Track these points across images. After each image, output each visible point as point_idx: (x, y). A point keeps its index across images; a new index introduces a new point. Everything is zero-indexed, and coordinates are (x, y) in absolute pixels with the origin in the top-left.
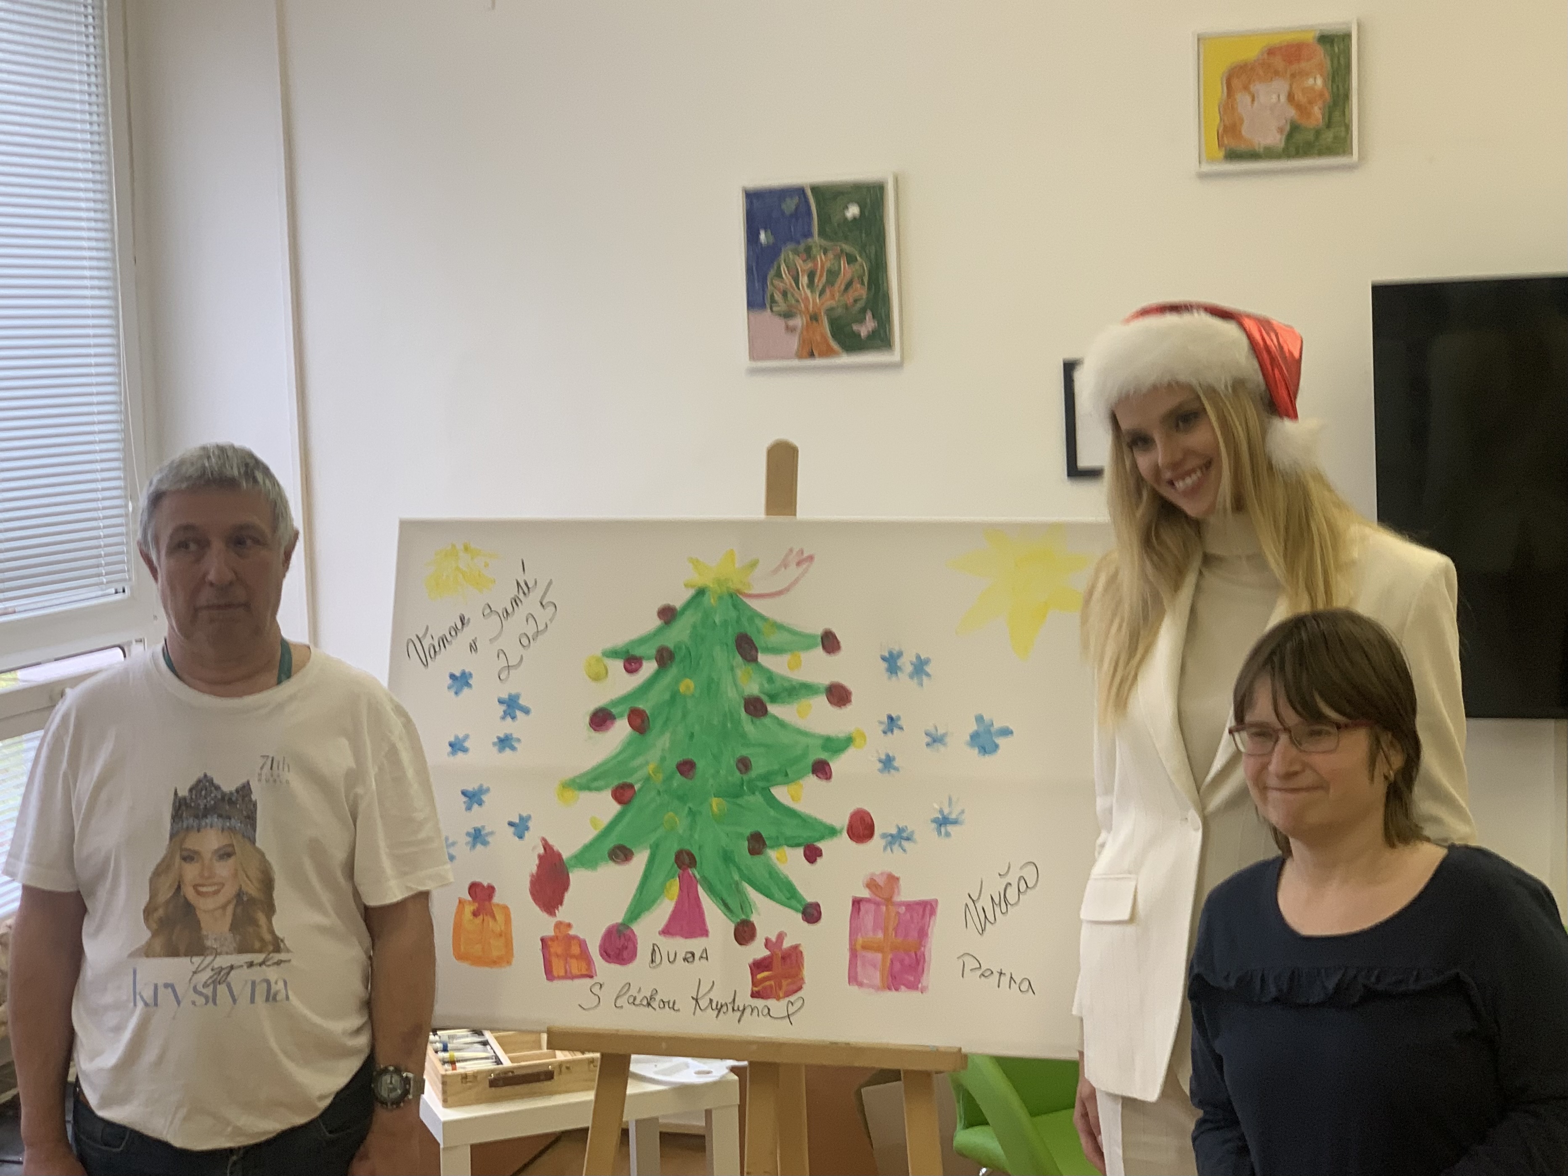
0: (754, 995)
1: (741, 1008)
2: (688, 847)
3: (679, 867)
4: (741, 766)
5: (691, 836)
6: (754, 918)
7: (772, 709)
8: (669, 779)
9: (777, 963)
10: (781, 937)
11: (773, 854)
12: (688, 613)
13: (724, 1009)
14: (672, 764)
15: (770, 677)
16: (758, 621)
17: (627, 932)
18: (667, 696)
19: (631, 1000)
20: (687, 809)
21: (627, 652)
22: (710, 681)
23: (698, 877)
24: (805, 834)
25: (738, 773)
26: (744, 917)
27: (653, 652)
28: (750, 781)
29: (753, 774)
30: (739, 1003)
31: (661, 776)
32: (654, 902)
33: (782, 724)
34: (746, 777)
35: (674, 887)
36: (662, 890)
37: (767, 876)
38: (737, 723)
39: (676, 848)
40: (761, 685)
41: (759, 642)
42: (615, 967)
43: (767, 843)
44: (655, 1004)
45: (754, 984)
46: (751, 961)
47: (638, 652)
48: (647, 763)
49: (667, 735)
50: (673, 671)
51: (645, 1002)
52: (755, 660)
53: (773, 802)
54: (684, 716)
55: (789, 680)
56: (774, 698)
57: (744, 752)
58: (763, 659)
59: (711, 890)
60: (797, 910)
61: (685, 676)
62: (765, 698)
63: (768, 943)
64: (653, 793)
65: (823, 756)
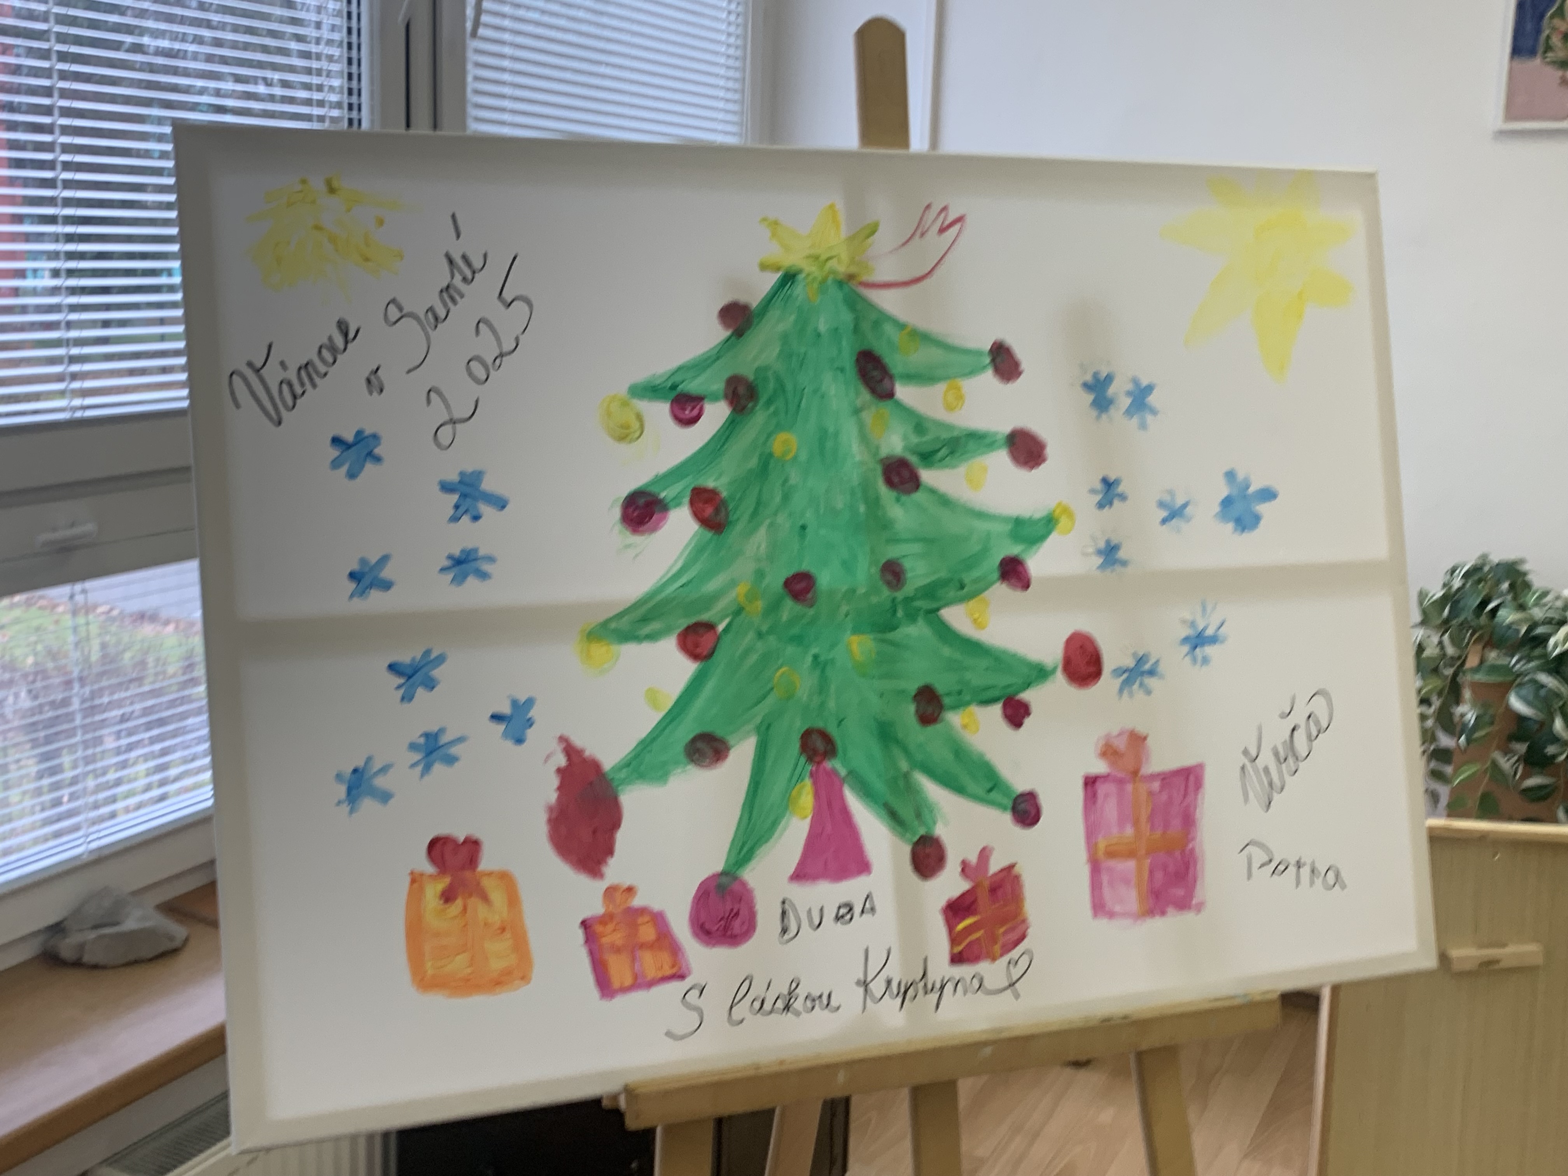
0: (957, 959)
1: (938, 986)
2: (819, 724)
3: (810, 759)
4: (890, 577)
5: (822, 705)
6: (940, 831)
7: (927, 476)
8: (774, 607)
9: (983, 898)
10: (984, 854)
11: (954, 719)
12: (774, 313)
13: (911, 992)
14: (776, 579)
15: (920, 424)
16: (888, 328)
17: (736, 887)
18: (753, 463)
19: (757, 1005)
20: (809, 659)
21: (674, 387)
22: (823, 435)
23: (843, 772)
24: (1002, 681)
25: (886, 592)
26: (922, 831)
27: (719, 386)
28: (908, 600)
29: (909, 588)
30: (935, 976)
31: (760, 605)
32: (775, 824)
33: (945, 501)
34: (900, 595)
35: (806, 798)
36: (787, 803)
37: (950, 757)
38: (874, 504)
39: (799, 726)
40: (905, 438)
41: (895, 362)
42: (721, 953)
43: (946, 701)
44: (798, 1005)
45: (954, 939)
46: (943, 903)
47: (693, 386)
48: (733, 583)
49: (762, 532)
50: (759, 418)
51: (780, 1004)
52: (890, 395)
53: (946, 633)
54: (786, 498)
55: (949, 427)
56: (928, 457)
57: (893, 552)
58: (903, 392)
59: (867, 793)
60: (1004, 808)
61: (779, 428)
62: (913, 460)
63: (965, 868)
64: (751, 635)
65: (1015, 550)
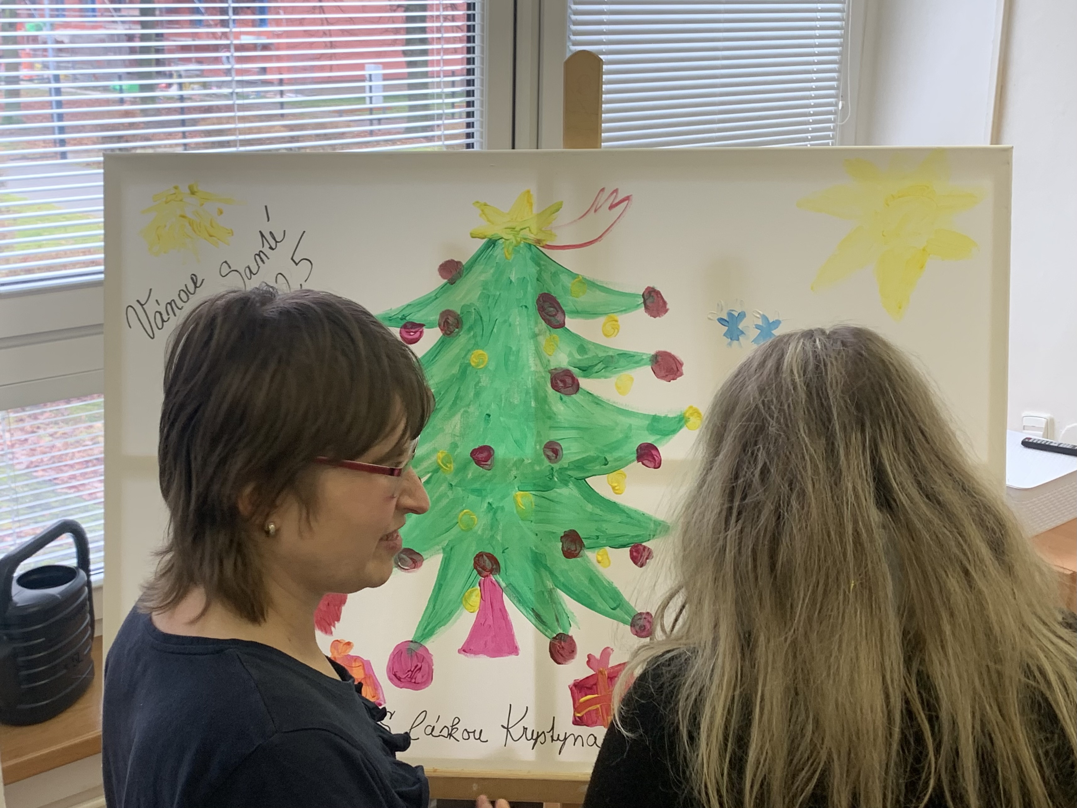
0: (578, 722)
1: (562, 738)
2: (489, 550)
3: (479, 573)
4: (550, 453)
5: (492, 537)
6: (572, 632)
7: (584, 383)
8: (463, 468)
9: (602, 682)
10: (606, 652)
11: (591, 555)
12: (478, 268)
13: (541, 739)
14: (465, 451)
15: (582, 347)
16: (564, 278)
17: (420, 651)
18: (455, 370)
19: (429, 730)
20: (486, 505)
21: (403, 318)
22: (508, 351)
23: (503, 584)
24: (632, 532)
25: (547, 462)
26: (561, 631)
27: (435, 318)
28: (562, 469)
29: (564, 462)
30: (560, 731)
31: (452, 466)
32: (451, 614)
33: (597, 401)
34: (556, 466)
35: (475, 599)
36: (462, 600)
37: (586, 582)
38: (542, 401)
39: (474, 550)
40: (570, 355)
41: (566, 302)
42: (407, 692)
43: (585, 542)
44: (458, 735)
45: (576, 709)
46: (571, 682)
47: (416, 318)
48: (435, 450)
49: (458, 417)
50: (462, 339)
51: (445, 732)
52: (562, 325)
53: (590, 495)
54: (477, 394)
55: (605, 349)
56: (586, 370)
57: (554, 436)
58: (571, 323)
59: (520, 600)
60: (624, 622)
61: (476, 346)
62: (575, 371)
63: (590, 660)
64: (444, 487)
65: (650, 439)
